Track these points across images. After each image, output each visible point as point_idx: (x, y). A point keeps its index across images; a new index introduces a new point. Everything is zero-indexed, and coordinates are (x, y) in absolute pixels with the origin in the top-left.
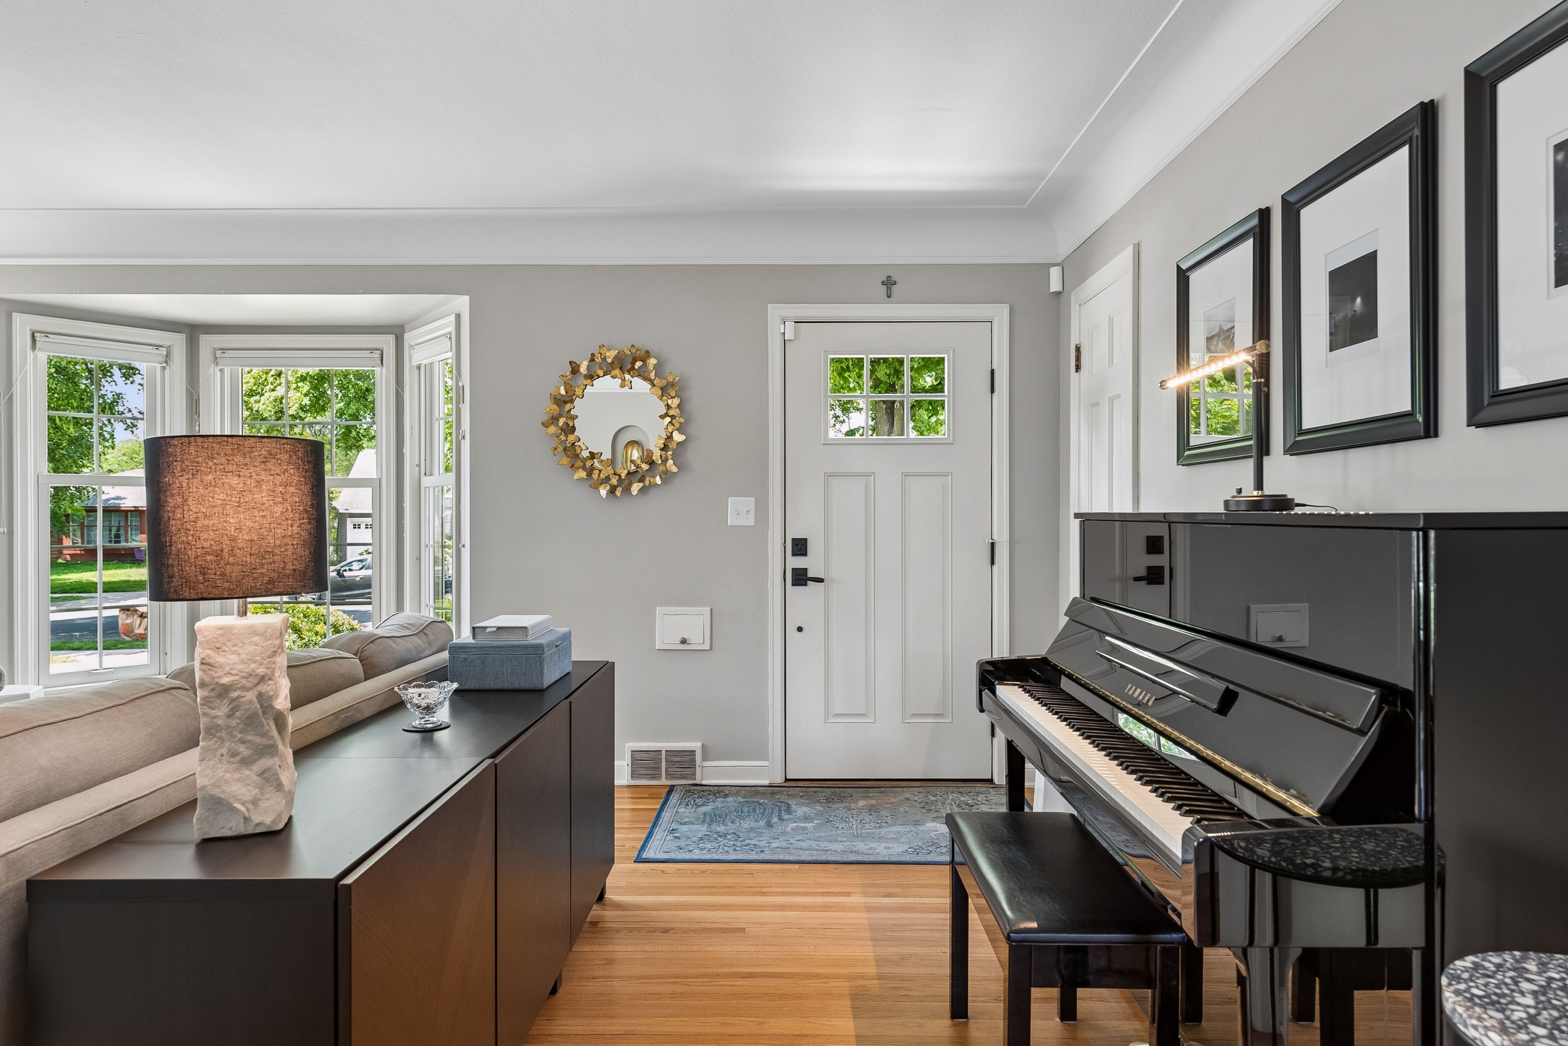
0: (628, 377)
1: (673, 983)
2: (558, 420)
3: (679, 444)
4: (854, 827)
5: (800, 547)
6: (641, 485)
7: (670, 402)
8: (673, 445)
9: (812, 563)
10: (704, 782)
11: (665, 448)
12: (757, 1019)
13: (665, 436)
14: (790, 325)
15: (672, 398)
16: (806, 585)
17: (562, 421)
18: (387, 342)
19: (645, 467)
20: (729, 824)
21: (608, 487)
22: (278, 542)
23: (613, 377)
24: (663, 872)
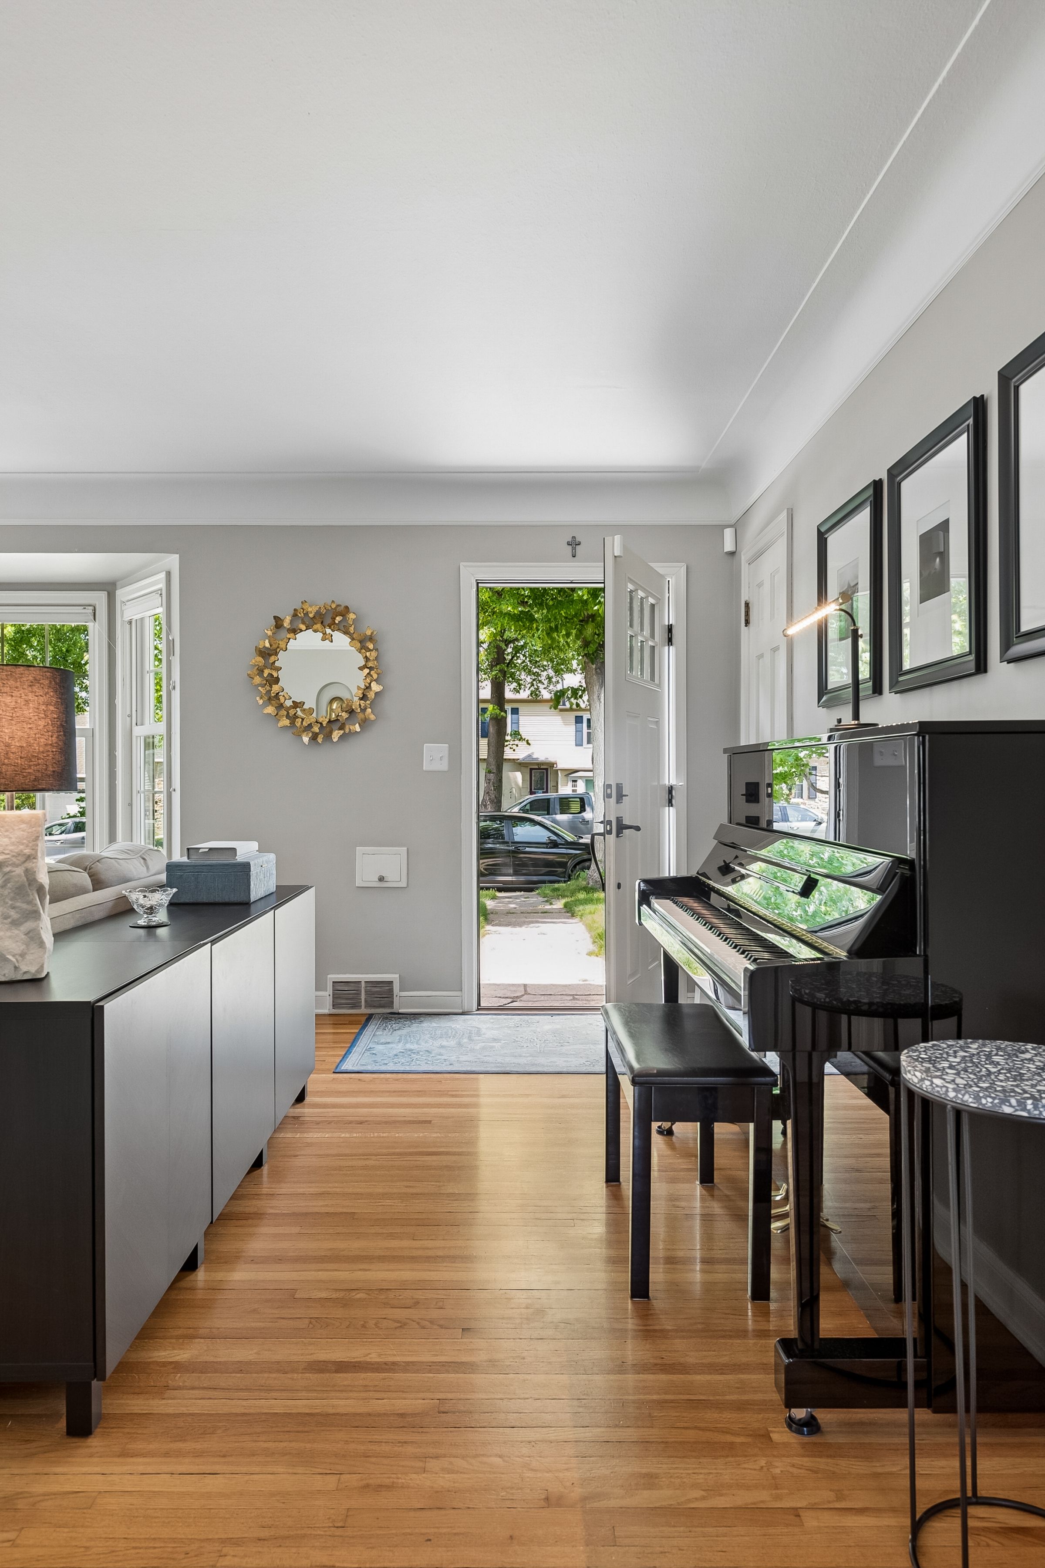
0: (328, 631)
2: (263, 671)
3: (376, 694)
6: (342, 732)
7: (368, 654)
8: (371, 695)
10: (401, 1011)
11: (364, 697)
13: (363, 687)
15: (370, 650)
17: (266, 672)
18: (100, 599)
19: (345, 715)
20: (423, 1044)
21: (310, 735)
22: (41, 749)
23: (315, 631)
24: (359, 1080)
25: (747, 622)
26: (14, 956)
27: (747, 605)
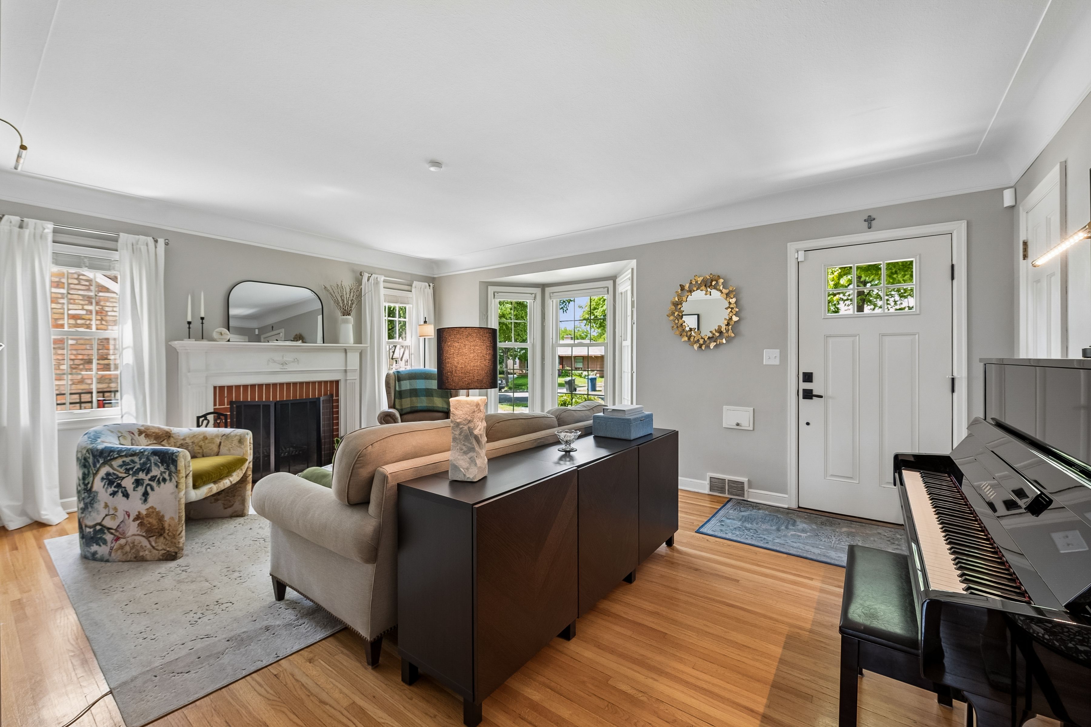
0: (709, 290)
1: (688, 596)
2: (674, 313)
3: (735, 322)
4: (833, 542)
5: (808, 377)
6: (715, 343)
7: (731, 300)
8: (732, 323)
9: (813, 386)
10: (749, 500)
11: (728, 325)
12: (725, 629)
13: (728, 319)
14: (801, 254)
15: (732, 298)
16: (812, 399)
17: (676, 313)
18: (610, 284)
19: (717, 334)
20: (755, 524)
21: (698, 345)
22: (471, 369)
23: (702, 290)
24: (707, 540)
25: (1025, 257)
26: (463, 469)
27: (1025, 244)
